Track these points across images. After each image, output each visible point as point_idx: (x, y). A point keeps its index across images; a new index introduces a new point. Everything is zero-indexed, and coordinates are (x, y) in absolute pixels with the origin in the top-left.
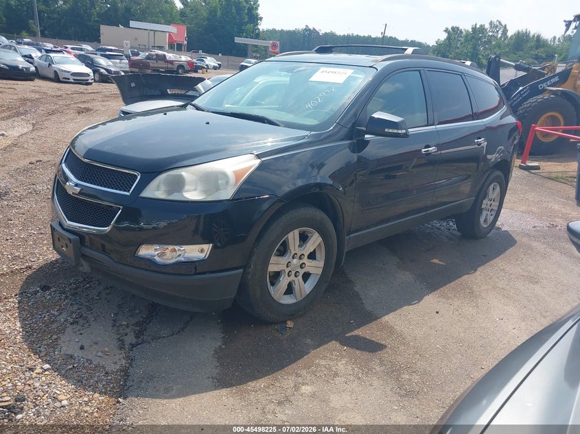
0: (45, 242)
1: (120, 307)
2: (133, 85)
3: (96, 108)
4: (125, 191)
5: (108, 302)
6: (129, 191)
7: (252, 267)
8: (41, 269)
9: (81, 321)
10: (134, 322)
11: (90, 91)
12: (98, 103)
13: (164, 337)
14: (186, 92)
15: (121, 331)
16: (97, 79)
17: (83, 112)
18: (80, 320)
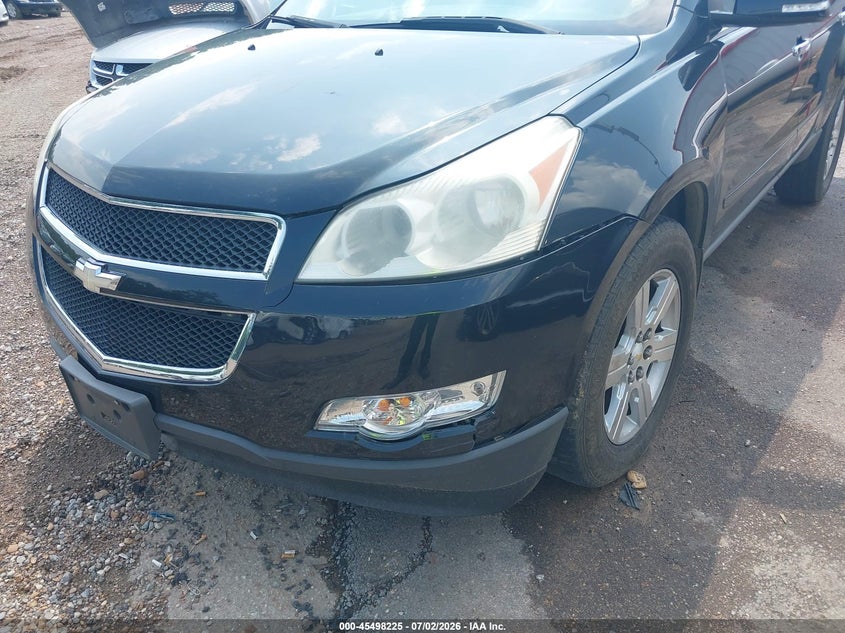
0: (37, 368)
1: (257, 505)
2: (102, 7)
3: (31, 66)
4: (247, 268)
5: (228, 498)
6: (261, 269)
7: (581, 393)
8: (49, 439)
9: (193, 571)
10: (308, 543)
11: (9, 37)
12: (32, 56)
13: (399, 580)
14: (204, 6)
15: (293, 579)
16: (13, 13)
17: (10, 77)
18: (187, 565)
